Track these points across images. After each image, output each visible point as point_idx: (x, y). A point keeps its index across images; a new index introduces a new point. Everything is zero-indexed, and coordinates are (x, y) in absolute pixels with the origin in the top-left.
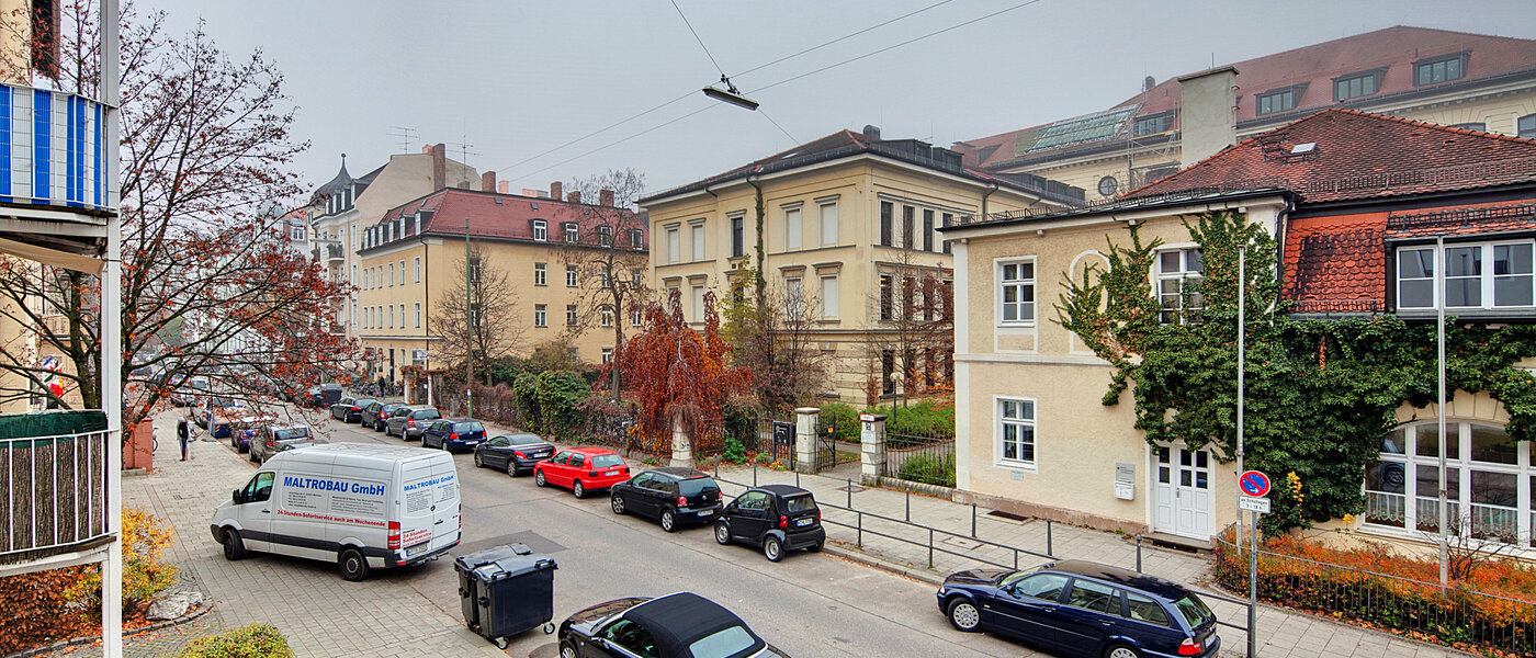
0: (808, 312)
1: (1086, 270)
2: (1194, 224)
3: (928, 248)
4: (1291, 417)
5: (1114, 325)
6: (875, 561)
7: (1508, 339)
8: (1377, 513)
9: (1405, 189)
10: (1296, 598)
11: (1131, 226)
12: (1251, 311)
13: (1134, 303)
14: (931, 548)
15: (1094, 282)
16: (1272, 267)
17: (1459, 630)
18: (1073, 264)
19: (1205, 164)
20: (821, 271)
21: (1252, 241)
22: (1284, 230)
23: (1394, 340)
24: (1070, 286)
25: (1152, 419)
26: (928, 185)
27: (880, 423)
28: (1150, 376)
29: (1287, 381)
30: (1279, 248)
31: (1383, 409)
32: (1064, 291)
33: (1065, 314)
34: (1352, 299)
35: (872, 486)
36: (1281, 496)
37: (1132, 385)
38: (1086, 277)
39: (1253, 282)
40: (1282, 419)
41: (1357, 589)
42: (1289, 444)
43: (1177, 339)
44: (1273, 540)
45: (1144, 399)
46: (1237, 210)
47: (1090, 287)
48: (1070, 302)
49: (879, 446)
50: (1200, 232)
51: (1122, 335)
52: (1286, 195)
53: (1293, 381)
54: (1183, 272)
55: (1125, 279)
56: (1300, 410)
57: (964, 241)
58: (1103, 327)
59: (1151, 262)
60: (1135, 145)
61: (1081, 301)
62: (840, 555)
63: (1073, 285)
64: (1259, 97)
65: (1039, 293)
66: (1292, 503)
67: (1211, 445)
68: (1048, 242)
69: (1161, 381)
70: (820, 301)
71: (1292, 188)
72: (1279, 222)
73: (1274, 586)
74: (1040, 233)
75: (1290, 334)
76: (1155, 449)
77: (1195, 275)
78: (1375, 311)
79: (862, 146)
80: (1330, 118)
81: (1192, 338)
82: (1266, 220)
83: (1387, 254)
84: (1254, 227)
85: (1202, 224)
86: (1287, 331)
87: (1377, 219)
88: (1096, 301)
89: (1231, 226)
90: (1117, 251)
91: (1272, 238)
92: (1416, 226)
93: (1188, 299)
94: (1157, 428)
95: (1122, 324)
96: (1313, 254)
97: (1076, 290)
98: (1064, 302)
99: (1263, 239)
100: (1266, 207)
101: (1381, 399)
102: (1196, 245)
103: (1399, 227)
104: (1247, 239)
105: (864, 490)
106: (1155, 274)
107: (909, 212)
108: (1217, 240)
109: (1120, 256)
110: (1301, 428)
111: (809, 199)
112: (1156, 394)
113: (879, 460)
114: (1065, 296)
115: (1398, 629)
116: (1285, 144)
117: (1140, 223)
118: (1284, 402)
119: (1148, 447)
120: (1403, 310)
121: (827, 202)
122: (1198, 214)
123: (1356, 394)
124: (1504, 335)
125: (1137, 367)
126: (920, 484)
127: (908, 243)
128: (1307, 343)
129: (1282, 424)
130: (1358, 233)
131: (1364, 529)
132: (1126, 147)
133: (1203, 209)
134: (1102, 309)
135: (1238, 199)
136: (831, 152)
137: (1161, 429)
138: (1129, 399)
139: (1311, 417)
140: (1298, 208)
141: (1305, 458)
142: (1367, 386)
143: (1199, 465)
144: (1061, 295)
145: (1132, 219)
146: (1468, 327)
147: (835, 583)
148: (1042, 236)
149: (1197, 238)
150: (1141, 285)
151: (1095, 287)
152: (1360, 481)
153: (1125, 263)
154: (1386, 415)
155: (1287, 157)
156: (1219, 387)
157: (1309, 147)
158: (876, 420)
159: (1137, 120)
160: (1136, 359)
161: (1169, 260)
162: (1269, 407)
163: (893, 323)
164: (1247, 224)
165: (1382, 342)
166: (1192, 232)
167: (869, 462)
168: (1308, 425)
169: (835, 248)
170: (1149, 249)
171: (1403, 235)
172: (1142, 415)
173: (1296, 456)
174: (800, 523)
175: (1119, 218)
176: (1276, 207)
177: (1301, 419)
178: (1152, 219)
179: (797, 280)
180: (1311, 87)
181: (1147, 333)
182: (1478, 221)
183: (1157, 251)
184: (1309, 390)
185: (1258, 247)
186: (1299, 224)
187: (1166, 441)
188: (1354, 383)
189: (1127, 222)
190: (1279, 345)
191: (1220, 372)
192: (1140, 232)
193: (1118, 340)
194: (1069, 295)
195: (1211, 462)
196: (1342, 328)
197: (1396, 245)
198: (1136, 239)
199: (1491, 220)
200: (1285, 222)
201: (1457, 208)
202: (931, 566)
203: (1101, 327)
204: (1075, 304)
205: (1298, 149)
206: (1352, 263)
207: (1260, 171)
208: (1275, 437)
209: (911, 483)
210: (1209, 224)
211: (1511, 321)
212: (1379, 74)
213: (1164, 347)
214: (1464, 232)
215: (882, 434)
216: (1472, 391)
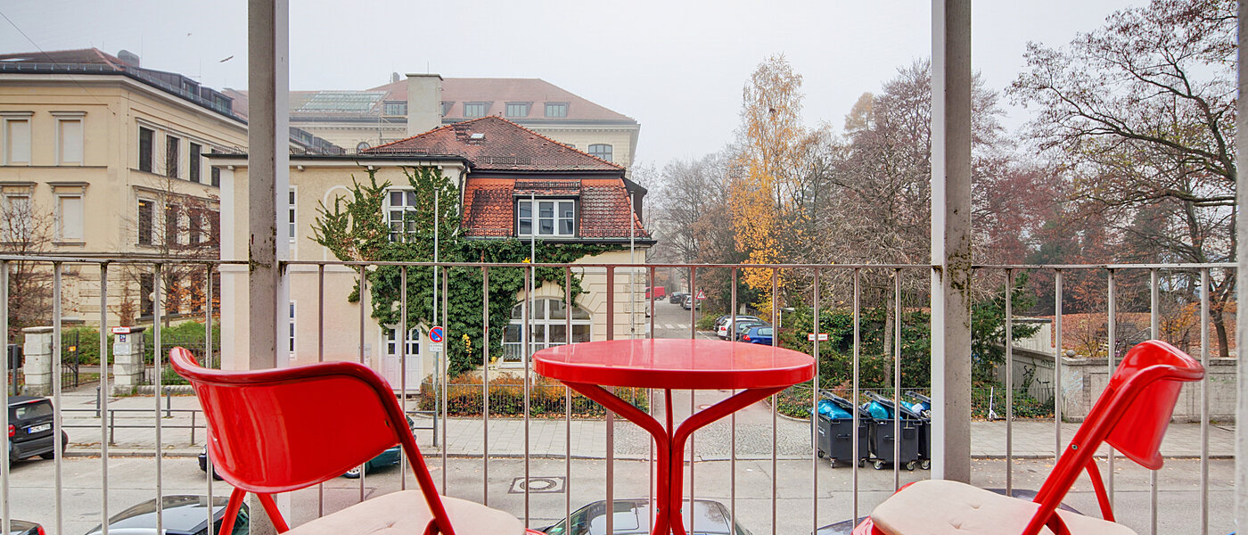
0: (41, 230)
1: (337, 200)
2: (411, 173)
3: (195, 177)
4: (466, 301)
5: (357, 242)
6: (131, 451)
7: (564, 252)
8: (509, 356)
9: (524, 167)
10: (464, 410)
11: (370, 171)
12: (444, 234)
13: (373, 227)
14: (193, 428)
15: (343, 209)
16: (457, 206)
17: (539, 408)
18: (326, 196)
19: (422, 136)
20: (59, 190)
21: (445, 189)
22: (464, 186)
23: (516, 253)
24: (324, 211)
25: (382, 309)
26: (196, 120)
27: (137, 335)
28: (382, 279)
29: (464, 279)
30: (460, 194)
31: (511, 292)
32: (320, 216)
33: (320, 233)
34: (498, 228)
35: (126, 395)
36: (460, 351)
37: (370, 285)
38: (337, 206)
39: (446, 215)
40: (461, 303)
41: (494, 397)
42: (464, 318)
43: (400, 252)
44: (455, 379)
45: (377, 295)
46: (436, 167)
47: (340, 213)
48: (324, 224)
49: (136, 358)
50: (415, 180)
51: (363, 249)
52: (465, 162)
53: (467, 279)
54: (404, 207)
55: (365, 208)
56: (470, 297)
57: (231, 168)
58: (349, 244)
59: (384, 197)
60: (384, 122)
61: (333, 224)
62: (87, 455)
63: (327, 211)
64: (466, 104)
65: (299, 217)
66: (466, 355)
67: (421, 324)
68: (306, 175)
69: (389, 281)
70: (58, 218)
71: (469, 159)
72: (461, 178)
73: (453, 405)
74: (300, 168)
75: (466, 249)
76: (385, 330)
77: (412, 209)
78: (508, 236)
79: (116, 68)
80: (493, 120)
81: (410, 251)
82: (453, 175)
83: (514, 203)
84: (447, 179)
85: (417, 174)
86: (464, 247)
87: (510, 182)
88: (344, 223)
89: (433, 177)
90: (360, 188)
91: (457, 188)
92: (527, 188)
93: (408, 226)
94: (387, 315)
95: (363, 242)
96: (480, 200)
97: (329, 215)
98: (320, 224)
99: (451, 188)
100: (453, 167)
101: (510, 287)
102: (412, 188)
103: (520, 188)
104: (442, 187)
105: (116, 400)
106: (386, 207)
107: (173, 143)
108: (425, 185)
109: (362, 191)
110: (471, 308)
111: (42, 112)
112: (386, 292)
113: (136, 370)
114: (321, 219)
115: (513, 414)
116: (468, 132)
117: (376, 169)
118: (462, 292)
119: (380, 329)
120: (521, 236)
121: (68, 118)
122: (414, 167)
123: (499, 285)
124: (562, 250)
125: (373, 273)
126: (182, 386)
127: (172, 172)
128: (474, 255)
129: (461, 306)
130: (501, 190)
131: (503, 366)
132: (377, 122)
133: (417, 164)
134: (349, 230)
135: (437, 160)
136: (75, 66)
137: (390, 316)
138: (368, 296)
139: (476, 301)
140: (473, 172)
141: (473, 326)
142: (504, 280)
143: (414, 339)
144: (317, 219)
145: (371, 165)
146: (548, 245)
147: (82, 476)
148: (302, 171)
149: (413, 184)
150: (376, 214)
151: (343, 214)
152: (500, 338)
153: (365, 197)
154: (512, 297)
155: (468, 140)
156: (425, 284)
157: (480, 136)
158: (132, 332)
159: (386, 103)
160: (372, 268)
161: (395, 199)
162: (454, 296)
163: (155, 247)
164: (443, 178)
165: (511, 254)
166: (411, 179)
167: (123, 372)
168: (475, 306)
169: (80, 167)
170: (382, 188)
171: (521, 193)
172: (376, 306)
173: (468, 325)
174: (34, 430)
175: (361, 164)
176: (459, 168)
177: (471, 302)
178: (385, 167)
179: (23, 198)
180: (495, 104)
181: (379, 248)
182: (553, 188)
183: (388, 190)
184: (475, 284)
185: (449, 193)
186: (472, 181)
187: (392, 324)
188: (497, 278)
189: (367, 167)
190: (460, 255)
191: (426, 274)
192: (376, 175)
193: (360, 253)
194: (324, 219)
195: (421, 335)
196: (492, 245)
197: (518, 198)
198: (373, 180)
199: (558, 188)
200: (464, 179)
201: (545, 181)
202: (193, 443)
203: (348, 244)
204: (329, 226)
205: (475, 136)
206: (497, 208)
207: (452, 146)
208: (458, 314)
209: (172, 387)
210: (420, 174)
211: (565, 242)
212: (529, 105)
213: (392, 258)
214: (547, 193)
215: (139, 344)
216: (549, 281)
